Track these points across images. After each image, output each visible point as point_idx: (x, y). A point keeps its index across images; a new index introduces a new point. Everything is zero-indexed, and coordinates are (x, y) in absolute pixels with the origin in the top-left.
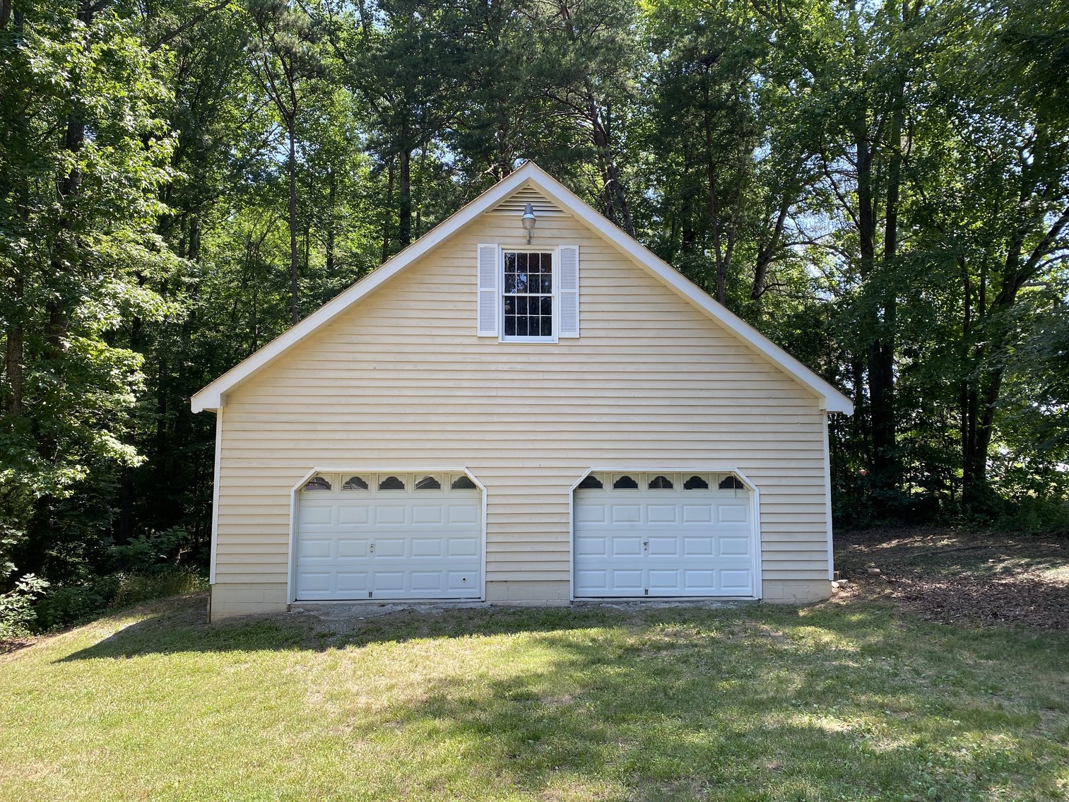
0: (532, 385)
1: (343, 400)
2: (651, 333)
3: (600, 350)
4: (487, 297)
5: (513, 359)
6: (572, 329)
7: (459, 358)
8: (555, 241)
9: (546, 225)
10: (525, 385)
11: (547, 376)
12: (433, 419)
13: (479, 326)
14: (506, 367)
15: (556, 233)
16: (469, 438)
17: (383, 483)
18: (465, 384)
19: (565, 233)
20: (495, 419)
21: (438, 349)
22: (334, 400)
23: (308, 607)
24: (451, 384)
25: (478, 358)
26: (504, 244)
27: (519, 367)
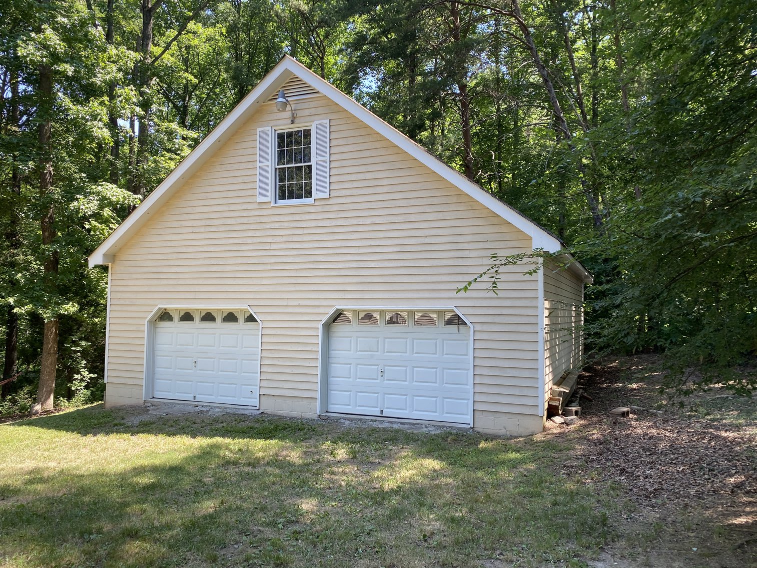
0: (295, 239)
1: (175, 256)
2: (385, 189)
3: (346, 207)
4: (263, 169)
5: (282, 218)
6: (324, 191)
7: (245, 220)
8: (313, 118)
9: (306, 105)
10: (290, 239)
11: (306, 231)
12: (229, 268)
13: (258, 194)
14: (277, 225)
15: (313, 111)
16: (251, 283)
17: (203, 316)
18: (249, 241)
19: (320, 111)
20: (269, 267)
21: (232, 214)
22: (170, 256)
23: (155, 404)
24: (240, 241)
25: (258, 220)
26: (276, 126)
27: (286, 225)
